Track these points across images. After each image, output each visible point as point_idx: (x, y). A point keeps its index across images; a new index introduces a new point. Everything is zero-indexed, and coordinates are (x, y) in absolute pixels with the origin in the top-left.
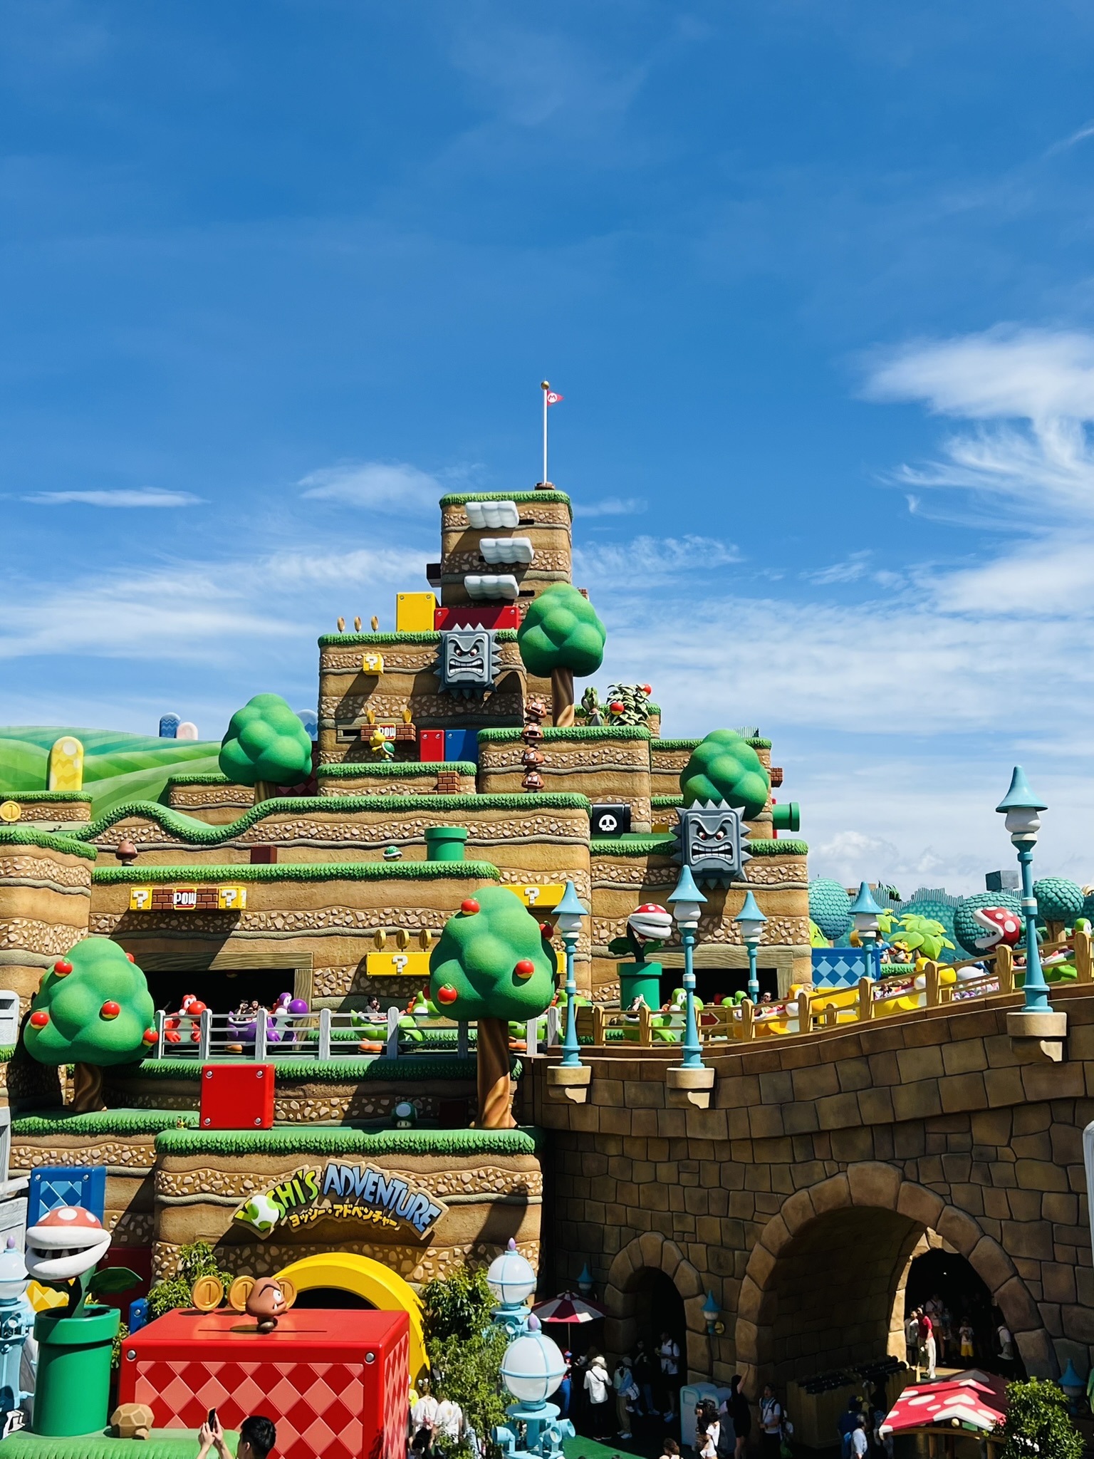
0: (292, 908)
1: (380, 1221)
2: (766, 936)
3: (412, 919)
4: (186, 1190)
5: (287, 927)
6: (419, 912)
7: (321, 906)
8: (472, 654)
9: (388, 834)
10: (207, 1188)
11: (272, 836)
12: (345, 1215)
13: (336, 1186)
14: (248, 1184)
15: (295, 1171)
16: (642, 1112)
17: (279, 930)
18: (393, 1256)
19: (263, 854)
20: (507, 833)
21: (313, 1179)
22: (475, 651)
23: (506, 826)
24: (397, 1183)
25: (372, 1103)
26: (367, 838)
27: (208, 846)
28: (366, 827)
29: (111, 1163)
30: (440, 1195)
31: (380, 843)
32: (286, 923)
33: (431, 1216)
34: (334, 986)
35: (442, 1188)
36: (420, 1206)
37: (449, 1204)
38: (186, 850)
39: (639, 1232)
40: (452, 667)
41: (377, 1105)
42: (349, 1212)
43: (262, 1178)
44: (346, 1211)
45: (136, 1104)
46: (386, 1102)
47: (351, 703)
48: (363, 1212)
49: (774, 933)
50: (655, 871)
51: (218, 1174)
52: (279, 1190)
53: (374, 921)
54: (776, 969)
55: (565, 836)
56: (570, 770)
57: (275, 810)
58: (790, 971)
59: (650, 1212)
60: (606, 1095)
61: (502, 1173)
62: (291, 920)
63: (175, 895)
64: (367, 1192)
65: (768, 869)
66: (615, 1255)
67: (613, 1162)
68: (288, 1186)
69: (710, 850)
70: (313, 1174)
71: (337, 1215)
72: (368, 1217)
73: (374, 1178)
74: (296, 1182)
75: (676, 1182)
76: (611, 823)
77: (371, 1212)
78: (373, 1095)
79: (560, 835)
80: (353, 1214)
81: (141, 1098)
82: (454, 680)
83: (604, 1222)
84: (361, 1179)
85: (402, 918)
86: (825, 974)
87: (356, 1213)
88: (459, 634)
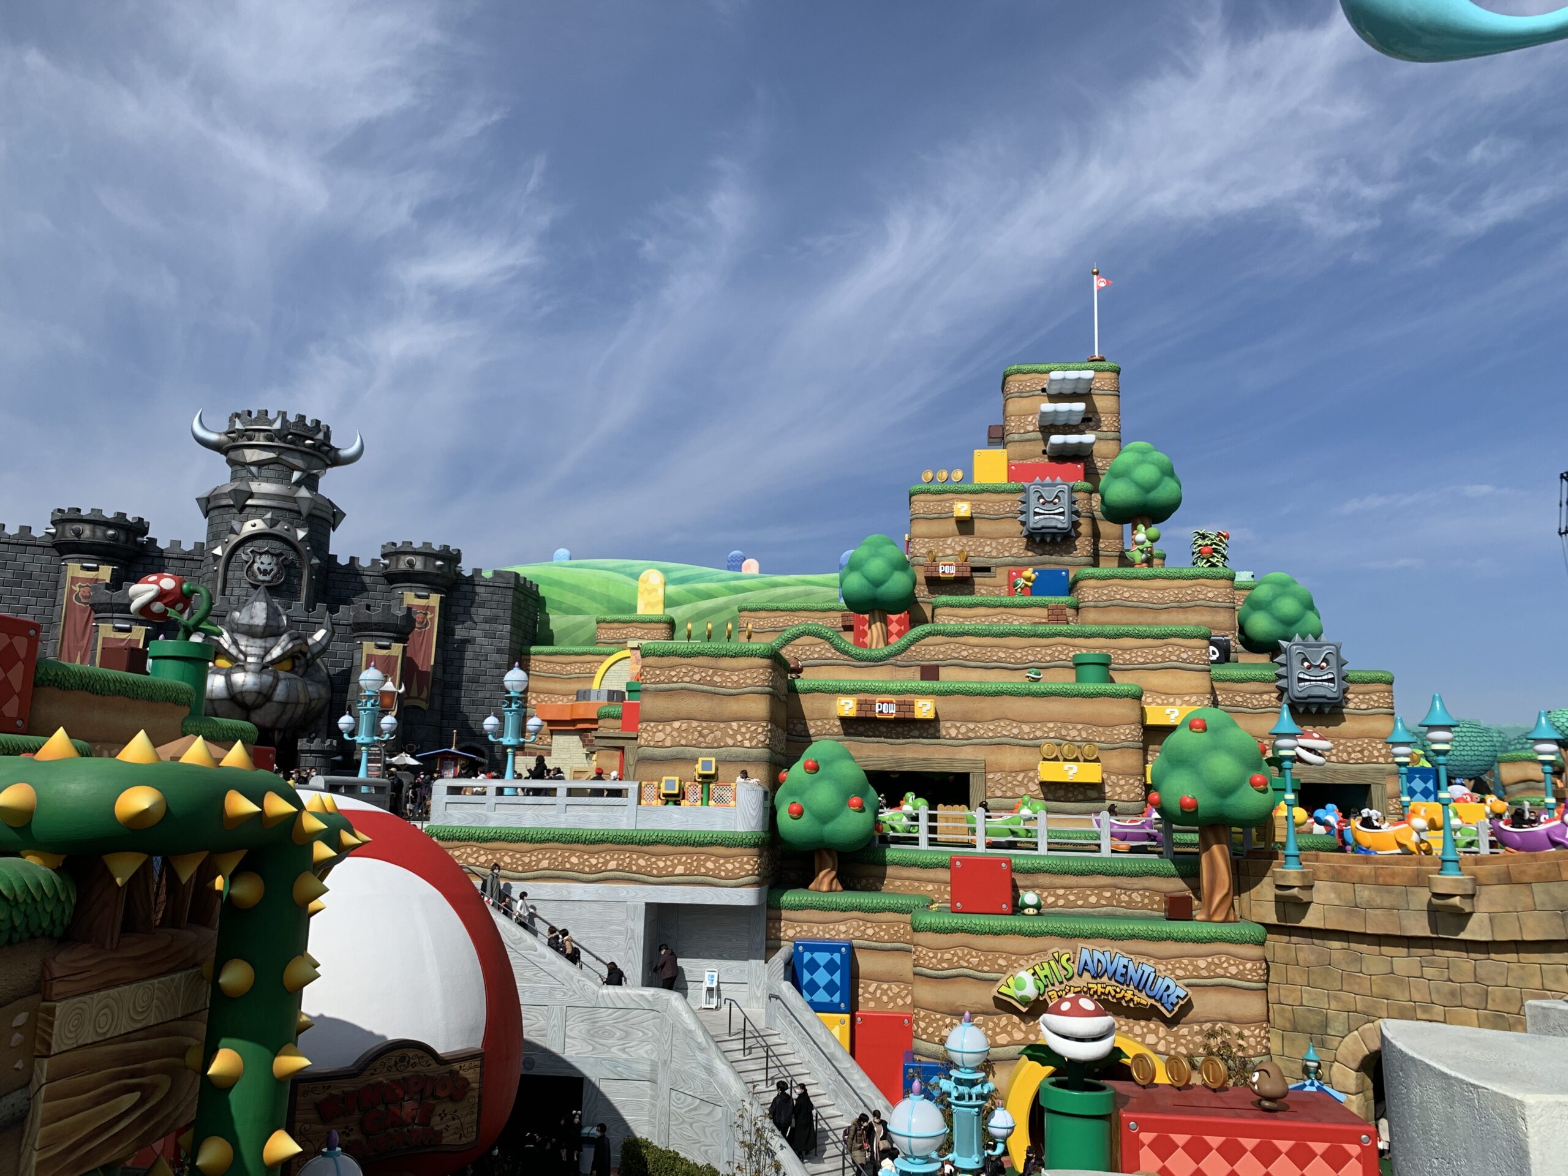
0: (965, 720)
1: (1132, 1000)
2: (1360, 756)
3: (1074, 733)
4: (945, 965)
5: (960, 736)
6: (1080, 727)
7: (990, 719)
8: (1055, 504)
9: (1031, 658)
10: (965, 964)
11: (928, 657)
12: (1099, 993)
13: (1090, 966)
14: (1001, 962)
15: (1050, 952)
16: (1378, 912)
17: (953, 738)
18: (1137, 1030)
19: (930, 672)
20: (1141, 660)
21: (1068, 960)
22: (1056, 500)
23: (1139, 653)
24: (1145, 967)
25: (1096, 895)
26: (1013, 661)
27: (872, 663)
28: (1011, 651)
29: (858, 938)
30: (1178, 978)
31: (1024, 666)
32: (959, 733)
33: (1178, 997)
34: (1004, 789)
35: (1180, 973)
36: (1168, 987)
37: (1188, 986)
38: (854, 666)
39: (1372, 1018)
40: (1036, 514)
41: (1100, 896)
42: (1103, 990)
43: (1014, 958)
44: (1100, 990)
45: (859, 886)
46: (1108, 894)
47: (941, 543)
48: (1115, 991)
49: (1366, 753)
50: (1257, 696)
51: (974, 953)
52: (1037, 968)
53: (1038, 734)
54: (1369, 786)
55: (1197, 664)
56: (1166, 606)
57: (929, 634)
58: (1383, 786)
59: (1385, 1001)
60: (1333, 896)
61: (1235, 961)
62: (963, 730)
63: (877, 705)
64: (1118, 973)
65: (1361, 697)
66: (1343, 1037)
67: (1337, 956)
68: (1046, 965)
69: (1314, 678)
70: (1067, 956)
71: (1092, 992)
72: (1118, 996)
73: (1125, 961)
74: (1052, 963)
75: (1419, 975)
76: (1214, 653)
77: (1123, 992)
78: (1096, 887)
79: (1191, 663)
80: (1107, 992)
81: (864, 881)
82: (1039, 526)
83: (1326, 1006)
84: (1112, 963)
85: (1064, 732)
86: (1418, 790)
87: (1109, 992)
88: (1043, 486)
